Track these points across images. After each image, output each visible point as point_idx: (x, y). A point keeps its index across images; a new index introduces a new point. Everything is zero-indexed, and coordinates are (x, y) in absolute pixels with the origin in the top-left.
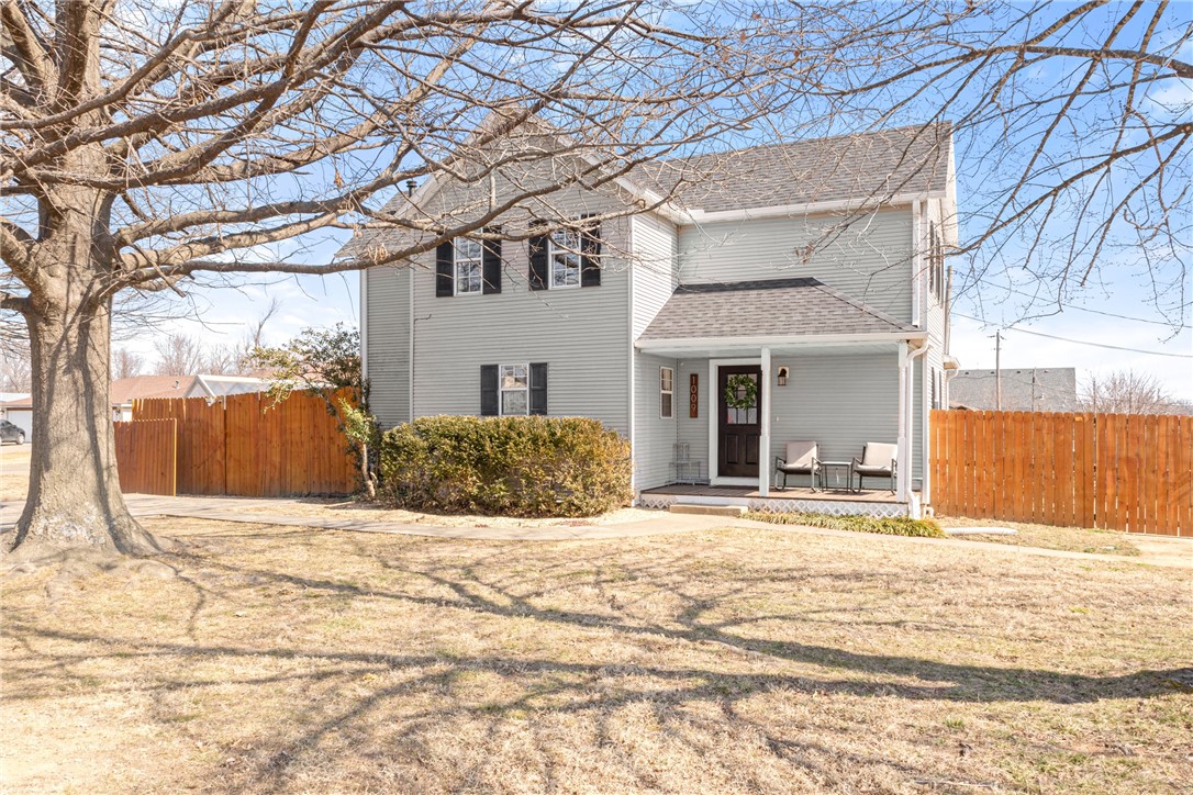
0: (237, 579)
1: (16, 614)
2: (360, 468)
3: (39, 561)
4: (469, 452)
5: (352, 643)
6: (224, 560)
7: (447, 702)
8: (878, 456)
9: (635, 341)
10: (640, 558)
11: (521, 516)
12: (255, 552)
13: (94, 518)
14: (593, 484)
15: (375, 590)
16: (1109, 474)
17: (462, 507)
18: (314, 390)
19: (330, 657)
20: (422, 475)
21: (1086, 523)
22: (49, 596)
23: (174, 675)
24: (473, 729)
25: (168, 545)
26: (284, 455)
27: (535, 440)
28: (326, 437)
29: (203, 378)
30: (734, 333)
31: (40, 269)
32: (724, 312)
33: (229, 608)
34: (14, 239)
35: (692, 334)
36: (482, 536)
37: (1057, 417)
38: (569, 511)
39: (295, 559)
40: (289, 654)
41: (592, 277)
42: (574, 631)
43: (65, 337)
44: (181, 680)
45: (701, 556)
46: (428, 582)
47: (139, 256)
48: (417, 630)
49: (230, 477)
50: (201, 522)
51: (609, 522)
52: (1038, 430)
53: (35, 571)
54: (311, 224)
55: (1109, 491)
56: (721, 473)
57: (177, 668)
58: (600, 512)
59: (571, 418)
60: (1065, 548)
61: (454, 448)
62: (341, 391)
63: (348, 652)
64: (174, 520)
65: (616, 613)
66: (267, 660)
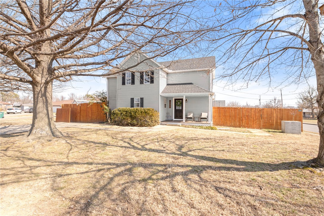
0: (80, 142)
1: (24, 153)
2: (107, 117)
3: (33, 140)
4: (128, 114)
5: (107, 159)
6: (78, 138)
7: (132, 178)
8: (204, 115)
9: (160, 94)
10: (164, 135)
11: (139, 126)
12: (85, 135)
13: (47, 129)
14: (153, 120)
15: (111, 144)
16: (244, 118)
17: (127, 125)
18: (98, 103)
19: (102, 164)
20: (119, 119)
21: (240, 127)
22: (34, 148)
23: (61, 172)
24: (140, 187)
25: (65, 134)
26: (92, 115)
27: (141, 112)
28: (100, 111)
29: (76, 100)
30: (179, 92)
31: (34, 74)
32: (176, 89)
33: (78, 150)
34: (27, 66)
35: (171, 92)
36: (132, 131)
37: (235, 108)
38: (148, 126)
39: (93, 137)
40: (91, 164)
41: (152, 82)
42: (157, 154)
43: (41, 90)
44: (62, 174)
45: (176, 135)
46: (122, 142)
47: (59, 73)
48: (122, 155)
49: (81, 119)
50: (74, 128)
51: (156, 128)
52: (232, 110)
53: (32, 142)
54: (98, 69)
55: (244, 121)
56: (175, 118)
57: (62, 169)
58: (154, 126)
59: (148, 108)
60: (239, 132)
61: (126, 114)
62: (103, 103)
63: (106, 162)
64: (68, 128)
65: (164, 149)
66: (86, 166)
